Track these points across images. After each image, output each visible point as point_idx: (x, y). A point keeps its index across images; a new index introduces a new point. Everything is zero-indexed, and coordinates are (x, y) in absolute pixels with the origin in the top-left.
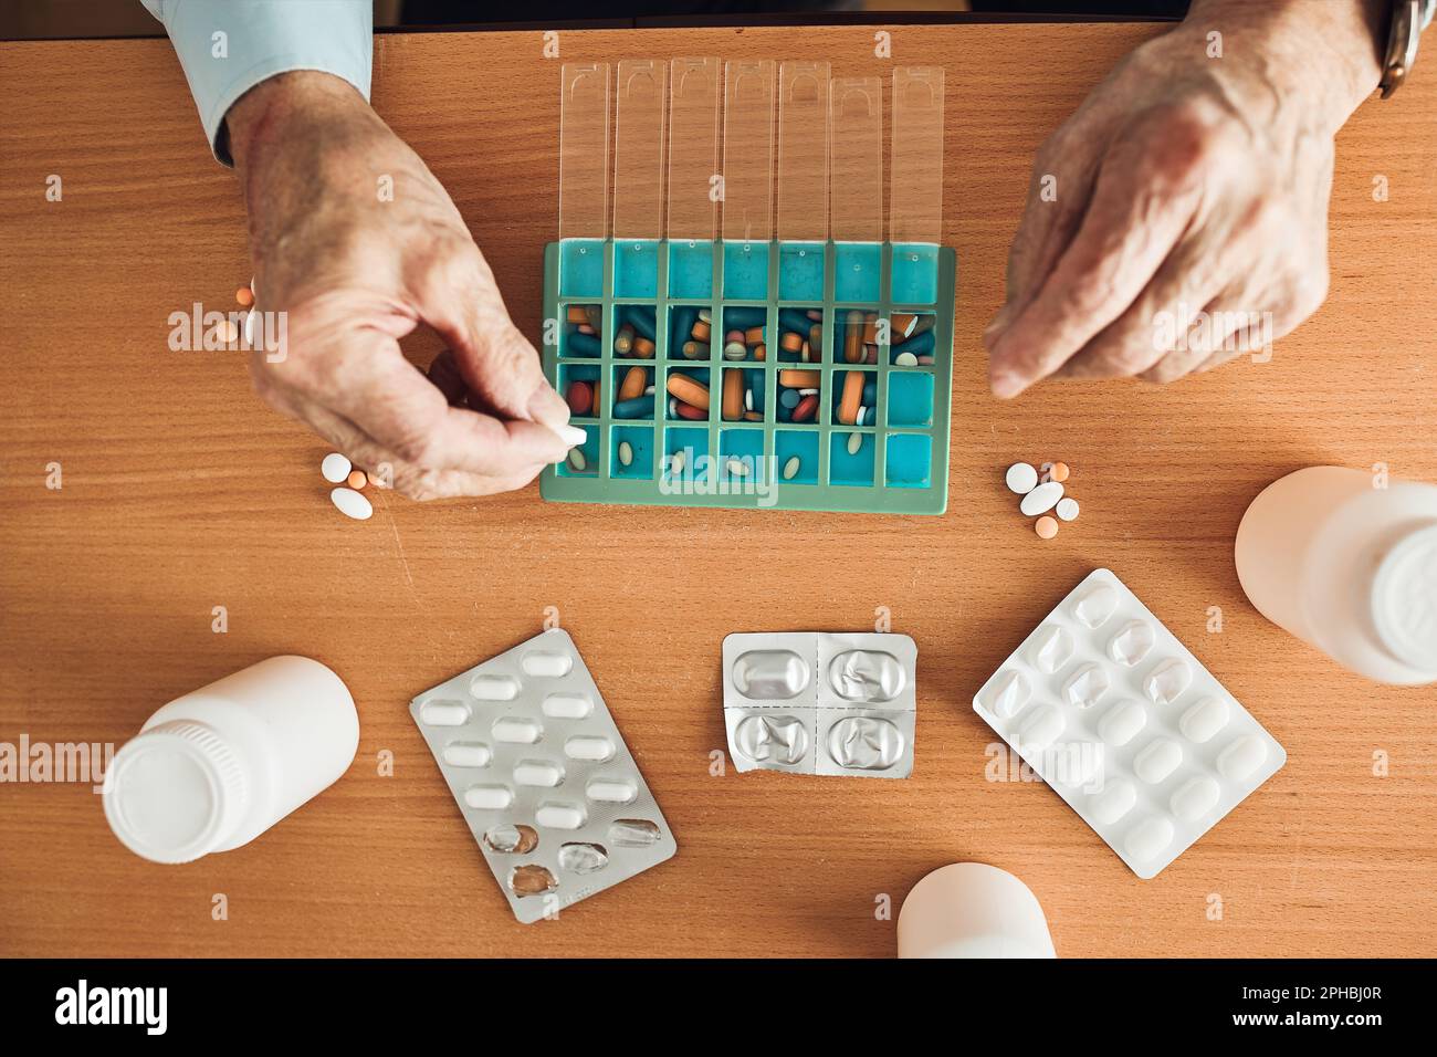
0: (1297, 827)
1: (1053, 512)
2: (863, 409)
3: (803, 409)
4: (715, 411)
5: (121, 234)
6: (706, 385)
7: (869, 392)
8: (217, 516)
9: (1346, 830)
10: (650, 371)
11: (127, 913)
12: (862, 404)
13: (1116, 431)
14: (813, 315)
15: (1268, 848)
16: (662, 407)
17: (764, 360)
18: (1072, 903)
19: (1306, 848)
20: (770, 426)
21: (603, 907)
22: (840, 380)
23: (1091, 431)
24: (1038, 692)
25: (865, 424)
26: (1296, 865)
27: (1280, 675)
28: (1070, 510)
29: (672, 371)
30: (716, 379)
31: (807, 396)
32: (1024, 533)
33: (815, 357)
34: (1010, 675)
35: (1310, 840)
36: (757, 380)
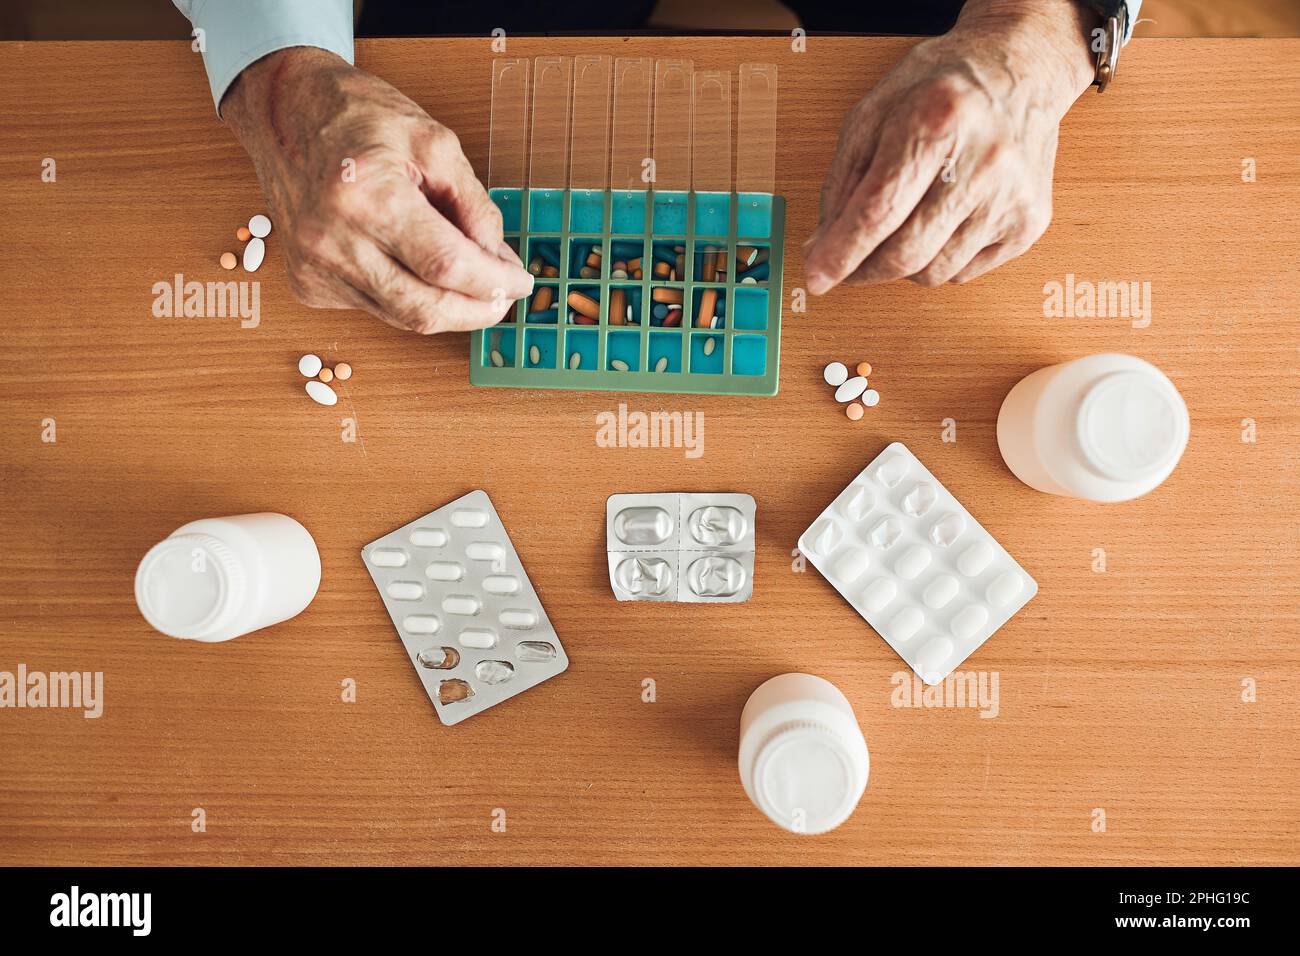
0: (1046, 644)
1: (859, 399)
2: (715, 319)
3: (671, 318)
4: (604, 317)
5: (148, 186)
6: (597, 301)
7: (720, 305)
8: (216, 404)
9: (1084, 646)
10: (555, 289)
11: (130, 722)
12: (715, 315)
13: (907, 339)
14: (678, 249)
15: (1025, 660)
16: (563, 315)
17: (641, 279)
18: (876, 706)
19: (1055, 661)
20: (646, 330)
21: (509, 712)
22: (698, 295)
23: (888, 339)
24: (848, 538)
25: (716, 327)
26: (1047, 674)
27: (1032, 526)
28: (872, 398)
29: (572, 289)
30: (605, 295)
31: (673, 310)
32: (838, 416)
33: (680, 278)
34: (826, 523)
35: (1057, 654)
36: (636, 295)
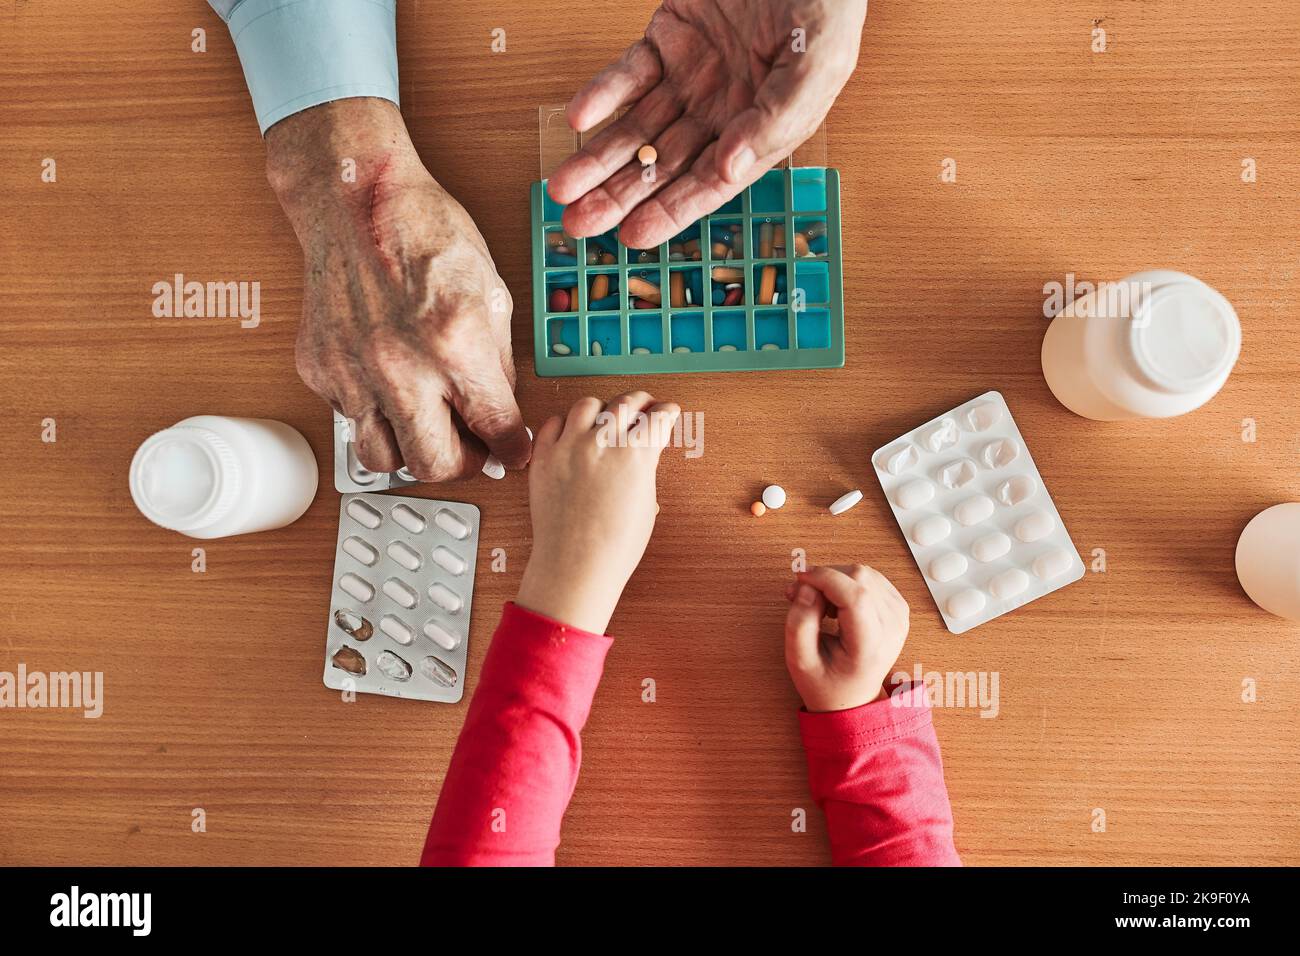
0: (1104, 597)
2: (776, 295)
3: (732, 297)
4: (666, 301)
6: (658, 285)
7: (781, 281)
9: (1142, 599)
10: (613, 278)
12: (775, 291)
14: (734, 228)
15: (1082, 612)
16: (625, 302)
17: (700, 259)
18: (933, 658)
19: (1112, 613)
20: (709, 310)
22: (758, 272)
25: (778, 303)
26: (1104, 626)
27: (1090, 479)
29: (632, 274)
30: (665, 278)
31: (733, 289)
33: (739, 256)
35: (1114, 607)
36: (695, 276)
